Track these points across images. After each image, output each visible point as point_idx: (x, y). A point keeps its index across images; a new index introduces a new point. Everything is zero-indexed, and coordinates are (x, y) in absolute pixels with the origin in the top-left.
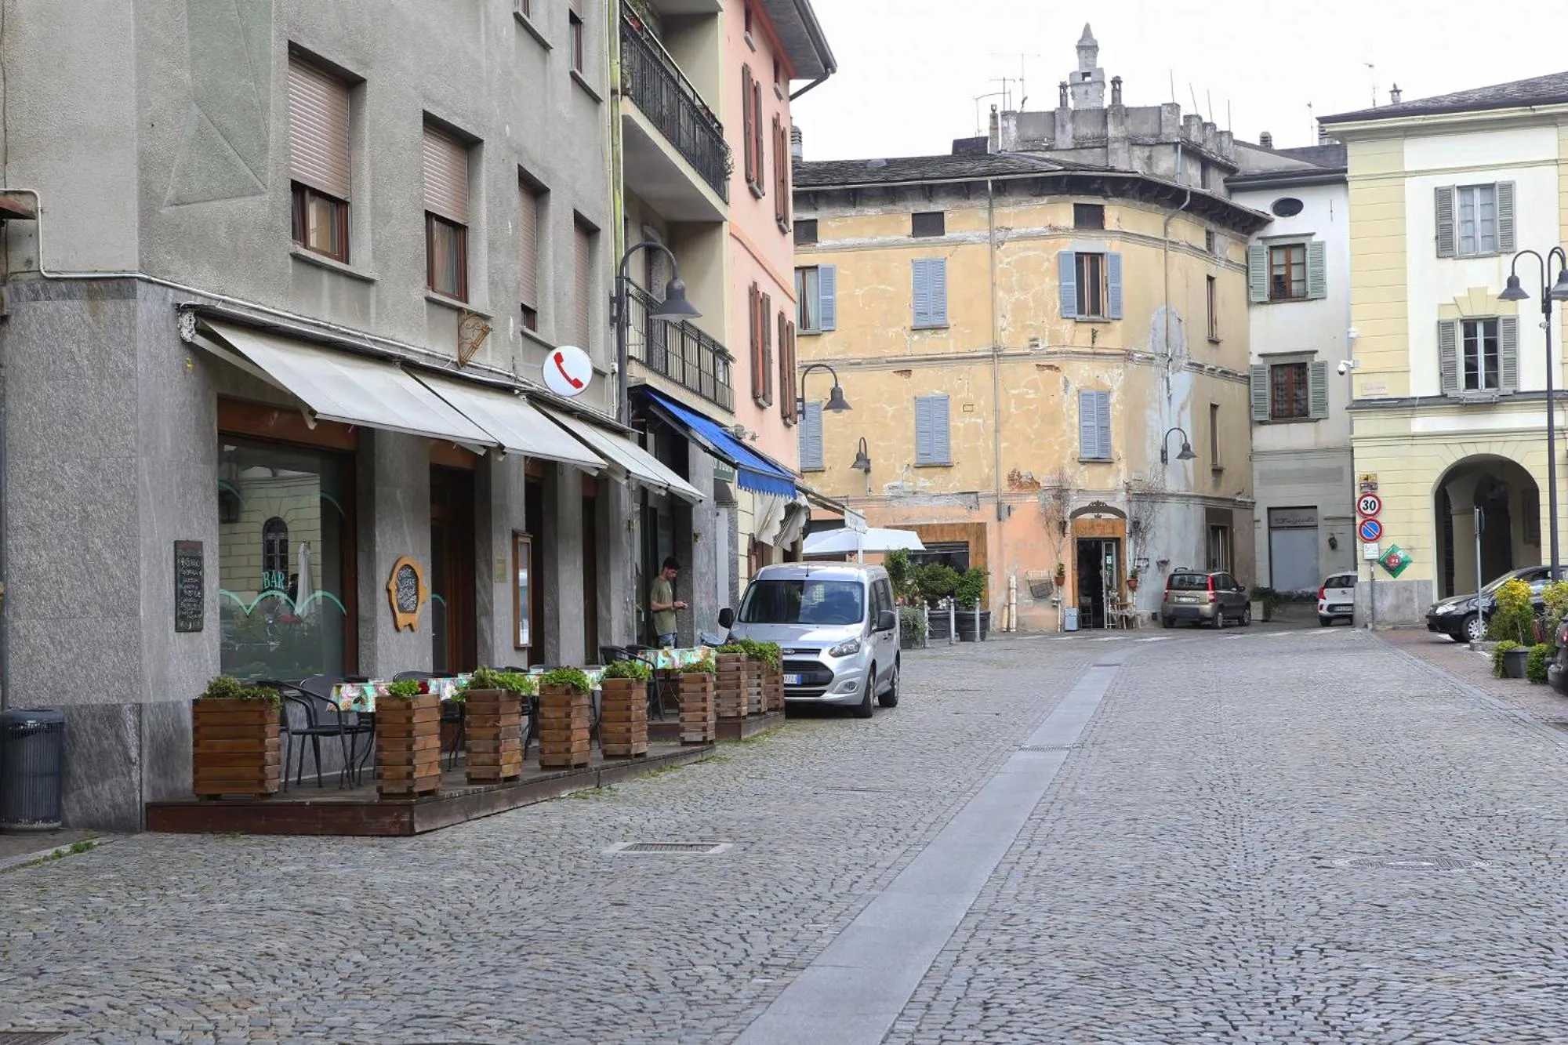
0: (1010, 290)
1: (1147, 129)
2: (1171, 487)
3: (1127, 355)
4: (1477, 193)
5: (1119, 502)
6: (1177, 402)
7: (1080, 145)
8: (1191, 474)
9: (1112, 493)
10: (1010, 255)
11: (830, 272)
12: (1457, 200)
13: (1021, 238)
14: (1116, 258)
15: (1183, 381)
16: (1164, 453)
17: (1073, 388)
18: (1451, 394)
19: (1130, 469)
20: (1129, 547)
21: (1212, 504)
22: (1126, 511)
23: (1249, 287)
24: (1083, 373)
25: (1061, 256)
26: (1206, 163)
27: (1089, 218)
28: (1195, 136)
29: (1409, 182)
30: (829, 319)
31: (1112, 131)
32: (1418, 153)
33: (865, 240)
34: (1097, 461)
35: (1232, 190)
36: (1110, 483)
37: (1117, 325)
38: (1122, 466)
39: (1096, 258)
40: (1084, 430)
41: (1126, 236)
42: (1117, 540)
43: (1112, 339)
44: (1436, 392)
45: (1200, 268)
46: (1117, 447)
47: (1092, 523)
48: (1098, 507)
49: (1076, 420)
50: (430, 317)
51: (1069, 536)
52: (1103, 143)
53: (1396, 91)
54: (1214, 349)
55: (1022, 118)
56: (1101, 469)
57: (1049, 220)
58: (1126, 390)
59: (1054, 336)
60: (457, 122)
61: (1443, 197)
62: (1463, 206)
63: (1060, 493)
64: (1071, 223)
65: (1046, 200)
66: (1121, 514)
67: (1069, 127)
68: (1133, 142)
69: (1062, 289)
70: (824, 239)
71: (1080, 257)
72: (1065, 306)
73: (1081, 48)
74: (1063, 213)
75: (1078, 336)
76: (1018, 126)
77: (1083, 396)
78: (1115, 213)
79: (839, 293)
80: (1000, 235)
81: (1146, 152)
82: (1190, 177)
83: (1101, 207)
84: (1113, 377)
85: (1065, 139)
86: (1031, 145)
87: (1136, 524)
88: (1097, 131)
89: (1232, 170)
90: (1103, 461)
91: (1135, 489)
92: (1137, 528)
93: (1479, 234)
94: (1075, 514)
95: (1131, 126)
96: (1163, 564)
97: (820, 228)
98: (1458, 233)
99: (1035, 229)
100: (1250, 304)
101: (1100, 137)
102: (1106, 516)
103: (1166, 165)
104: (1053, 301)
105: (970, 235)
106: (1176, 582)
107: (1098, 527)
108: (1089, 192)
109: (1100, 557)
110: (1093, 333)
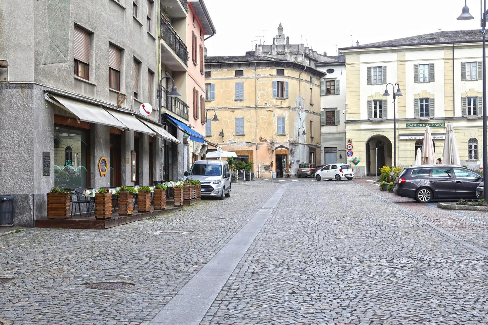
0: (260, 91)
1: (295, 50)
2: (300, 141)
3: (290, 108)
4: (377, 68)
5: (287, 145)
6: (302, 120)
7: (278, 54)
8: (305, 139)
9: (285, 143)
10: (260, 82)
11: (214, 85)
12: (373, 70)
13: (263, 77)
14: (287, 83)
15: (304, 115)
16: (299, 133)
17: (276, 116)
18: (370, 119)
19: (290, 137)
20: (289, 157)
21: (311, 146)
22: (289, 148)
23: (320, 91)
24: (278, 112)
25: (273, 82)
26: (310, 59)
27: (280, 73)
28: (307, 52)
29: (361, 65)
30: (213, 97)
31: (287, 50)
32: (363, 58)
33: (223, 77)
34: (282, 135)
35: (316, 66)
37: (287, 100)
38: (288, 136)
39: (282, 83)
40: (278, 127)
41: (290, 77)
42: (287, 155)
43: (286, 104)
44: (367, 119)
45: (308, 86)
46: (287, 131)
47: (280, 151)
48: (282, 147)
49: (276, 124)
50: (110, 95)
51: (274, 154)
52: (284, 53)
53: (358, 42)
54: (311, 107)
55: (264, 46)
56: (282, 137)
57: (270, 73)
58: (289, 117)
59: (271, 103)
60: (117, 44)
61: (369, 69)
62: (374, 72)
63: (272, 143)
64: (275, 74)
65: (269, 68)
67: (276, 49)
68: (292, 53)
69: (274, 91)
70: (212, 76)
71: (278, 82)
72: (274, 95)
73: (279, 29)
74: (274, 71)
75: (279, 102)
76: (262, 48)
77: (278, 118)
78: (287, 71)
79: (216, 91)
80: (257, 77)
81: (295, 56)
82: (306, 63)
83: (283, 70)
84: (286, 114)
85: (274, 52)
86: (266, 53)
87: (291, 151)
88: (283, 50)
89: (317, 61)
90: (283, 135)
91: (291, 142)
92: (292, 152)
93: (378, 79)
94: (276, 148)
95: (291, 49)
96: (298, 161)
97: (211, 74)
98: (373, 78)
99: (267, 75)
100: (321, 95)
101: (283, 52)
102: (284, 149)
103: (300, 60)
104: (271, 94)
105: (250, 76)
106: (301, 166)
107: (282, 152)
108: (280, 66)
109: (282, 159)
110: (281, 102)
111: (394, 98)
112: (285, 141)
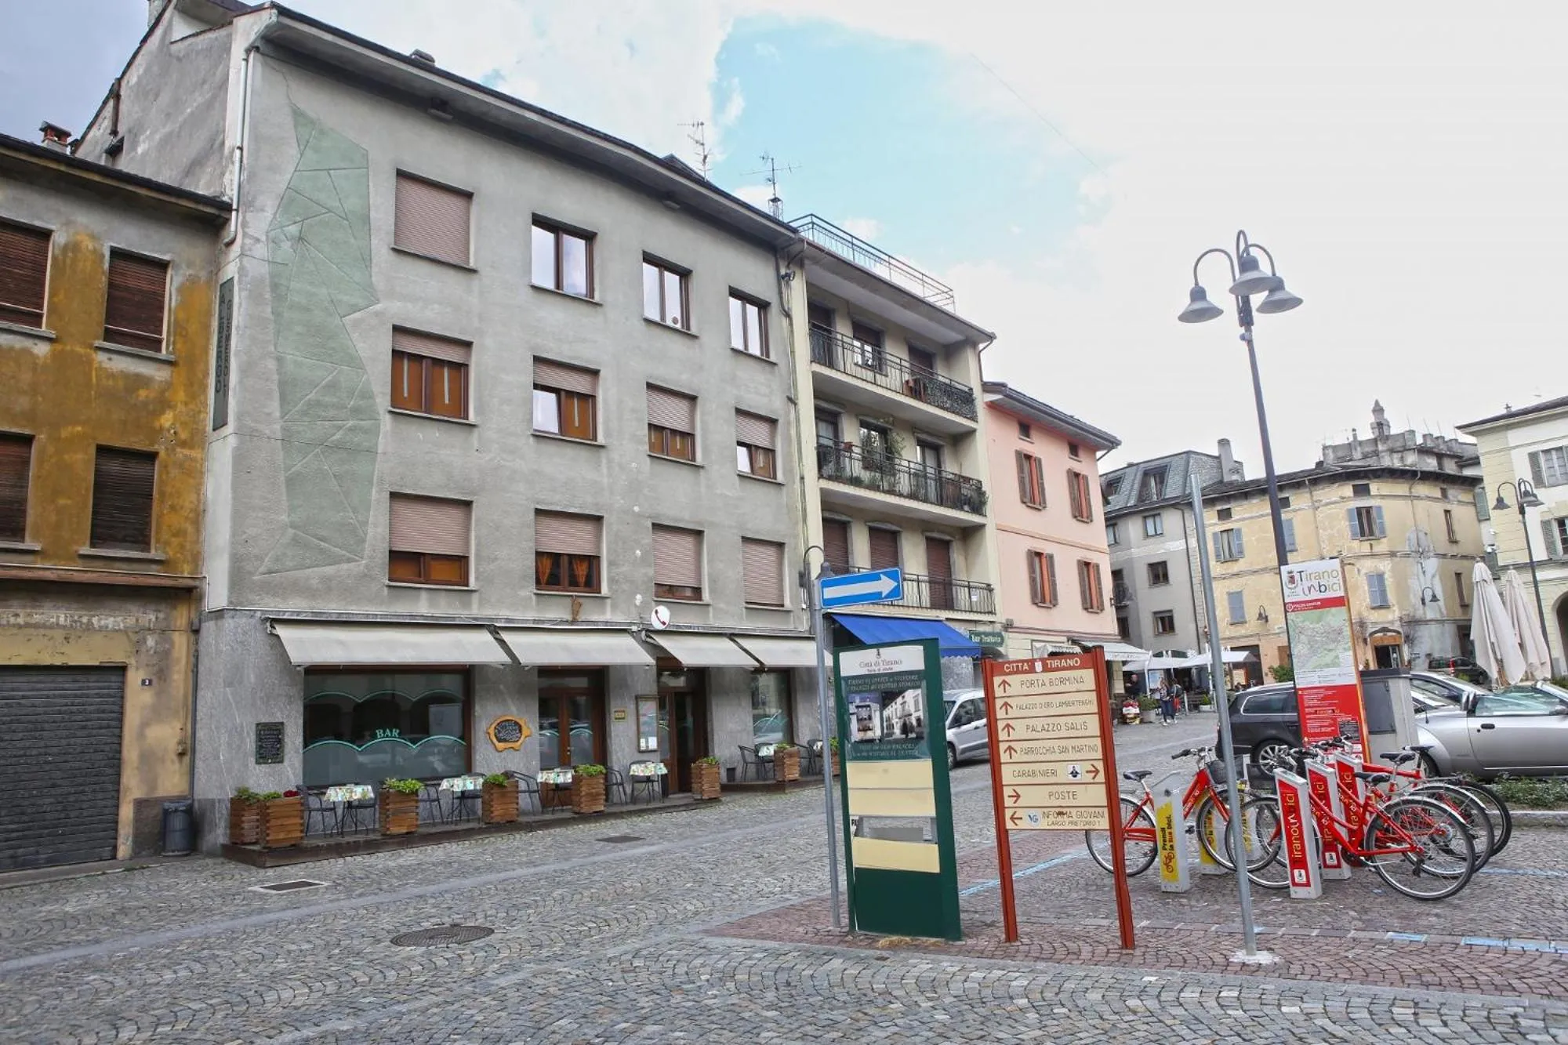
0: (1325, 530)
1: (1398, 444)
2: (1429, 616)
3: (1393, 554)
4: (1554, 452)
5: (1397, 626)
6: (1429, 575)
7: (1365, 457)
8: (1444, 610)
9: (1392, 622)
10: (1323, 512)
11: (1239, 530)
12: (1542, 458)
13: (1327, 504)
14: (1379, 508)
15: (1432, 564)
16: (1423, 600)
17: (1363, 571)
18: (1554, 558)
19: (1401, 609)
20: (1405, 649)
21: (1461, 623)
22: (1400, 630)
23: (1477, 513)
24: (1368, 565)
25: (1350, 511)
26: (1440, 457)
27: (1362, 491)
28: (1430, 444)
29: (1513, 452)
30: (1241, 552)
31: (1380, 447)
32: (1515, 437)
33: (1254, 514)
34: (1381, 607)
35: (1461, 467)
36: (1390, 617)
37: (1384, 540)
38: (1396, 608)
39: (1368, 510)
40: (1372, 593)
41: (1383, 497)
42: (1398, 645)
43: (1382, 547)
44: (1546, 558)
45: (1438, 508)
46: (1391, 597)
47: (1381, 638)
48: (1384, 630)
49: (1366, 588)
50: (538, 603)
51: (1369, 646)
52: (1376, 453)
53: (1508, 407)
54: (1454, 546)
55: (1335, 448)
56: (1383, 611)
57: (1340, 494)
58: (1393, 570)
59: (1350, 549)
61: (1533, 457)
62: (1547, 460)
63: (1362, 624)
64: (1352, 494)
65: (1336, 485)
66: (1398, 632)
67: (1359, 449)
68: (1392, 451)
69: (1352, 526)
70: (1235, 517)
71: (1359, 510)
72: (1354, 534)
73: (1374, 411)
74: (1347, 490)
75: (1365, 548)
76: (1334, 452)
77: (1370, 577)
78: (1375, 487)
79: (1245, 539)
80: (1317, 504)
81: (1400, 455)
82: (1431, 464)
83: (1367, 485)
84: (1385, 566)
85: (1357, 455)
86: (1342, 459)
87: (1407, 637)
88: (1373, 449)
89: (1460, 457)
90: (1384, 606)
91: (1406, 619)
92: (1409, 639)
93: (1558, 473)
94: (1372, 634)
95: (1390, 444)
96: (1429, 655)
97: (1233, 511)
98: (1545, 474)
99: (1334, 499)
100: (1480, 521)
101: (1374, 452)
102: (1389, 634)
103: (1411, 460)
104: (1348, 533)
105: (1303, 506)
106: (1434, 664)
107: (1388, 640)
108: (1359, 478)
109: (1389, 656)
110: (1371, 545)
111: (1522, 512)
112: (1391, 617)
